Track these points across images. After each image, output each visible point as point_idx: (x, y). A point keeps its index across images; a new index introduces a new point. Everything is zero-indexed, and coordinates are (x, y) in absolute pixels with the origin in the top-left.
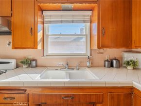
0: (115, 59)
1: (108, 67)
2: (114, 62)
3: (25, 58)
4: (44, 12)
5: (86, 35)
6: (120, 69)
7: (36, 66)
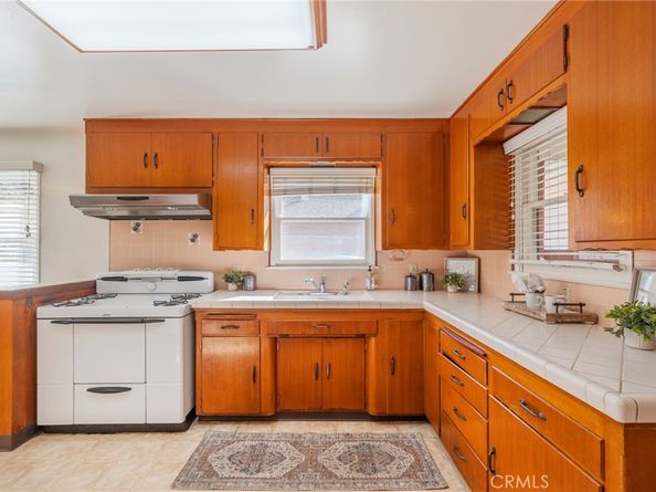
0: (427, 272)
1: (412, 290)
2: (425, 277)
3: (229, 270)
4: (271, 170)
5: (366, 219)
6: (435, 292)
7: (255, 288)
